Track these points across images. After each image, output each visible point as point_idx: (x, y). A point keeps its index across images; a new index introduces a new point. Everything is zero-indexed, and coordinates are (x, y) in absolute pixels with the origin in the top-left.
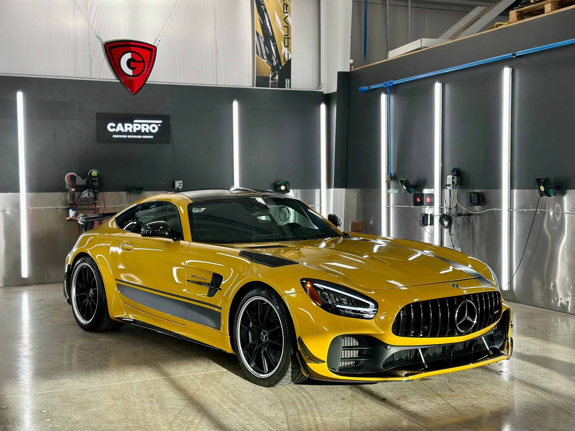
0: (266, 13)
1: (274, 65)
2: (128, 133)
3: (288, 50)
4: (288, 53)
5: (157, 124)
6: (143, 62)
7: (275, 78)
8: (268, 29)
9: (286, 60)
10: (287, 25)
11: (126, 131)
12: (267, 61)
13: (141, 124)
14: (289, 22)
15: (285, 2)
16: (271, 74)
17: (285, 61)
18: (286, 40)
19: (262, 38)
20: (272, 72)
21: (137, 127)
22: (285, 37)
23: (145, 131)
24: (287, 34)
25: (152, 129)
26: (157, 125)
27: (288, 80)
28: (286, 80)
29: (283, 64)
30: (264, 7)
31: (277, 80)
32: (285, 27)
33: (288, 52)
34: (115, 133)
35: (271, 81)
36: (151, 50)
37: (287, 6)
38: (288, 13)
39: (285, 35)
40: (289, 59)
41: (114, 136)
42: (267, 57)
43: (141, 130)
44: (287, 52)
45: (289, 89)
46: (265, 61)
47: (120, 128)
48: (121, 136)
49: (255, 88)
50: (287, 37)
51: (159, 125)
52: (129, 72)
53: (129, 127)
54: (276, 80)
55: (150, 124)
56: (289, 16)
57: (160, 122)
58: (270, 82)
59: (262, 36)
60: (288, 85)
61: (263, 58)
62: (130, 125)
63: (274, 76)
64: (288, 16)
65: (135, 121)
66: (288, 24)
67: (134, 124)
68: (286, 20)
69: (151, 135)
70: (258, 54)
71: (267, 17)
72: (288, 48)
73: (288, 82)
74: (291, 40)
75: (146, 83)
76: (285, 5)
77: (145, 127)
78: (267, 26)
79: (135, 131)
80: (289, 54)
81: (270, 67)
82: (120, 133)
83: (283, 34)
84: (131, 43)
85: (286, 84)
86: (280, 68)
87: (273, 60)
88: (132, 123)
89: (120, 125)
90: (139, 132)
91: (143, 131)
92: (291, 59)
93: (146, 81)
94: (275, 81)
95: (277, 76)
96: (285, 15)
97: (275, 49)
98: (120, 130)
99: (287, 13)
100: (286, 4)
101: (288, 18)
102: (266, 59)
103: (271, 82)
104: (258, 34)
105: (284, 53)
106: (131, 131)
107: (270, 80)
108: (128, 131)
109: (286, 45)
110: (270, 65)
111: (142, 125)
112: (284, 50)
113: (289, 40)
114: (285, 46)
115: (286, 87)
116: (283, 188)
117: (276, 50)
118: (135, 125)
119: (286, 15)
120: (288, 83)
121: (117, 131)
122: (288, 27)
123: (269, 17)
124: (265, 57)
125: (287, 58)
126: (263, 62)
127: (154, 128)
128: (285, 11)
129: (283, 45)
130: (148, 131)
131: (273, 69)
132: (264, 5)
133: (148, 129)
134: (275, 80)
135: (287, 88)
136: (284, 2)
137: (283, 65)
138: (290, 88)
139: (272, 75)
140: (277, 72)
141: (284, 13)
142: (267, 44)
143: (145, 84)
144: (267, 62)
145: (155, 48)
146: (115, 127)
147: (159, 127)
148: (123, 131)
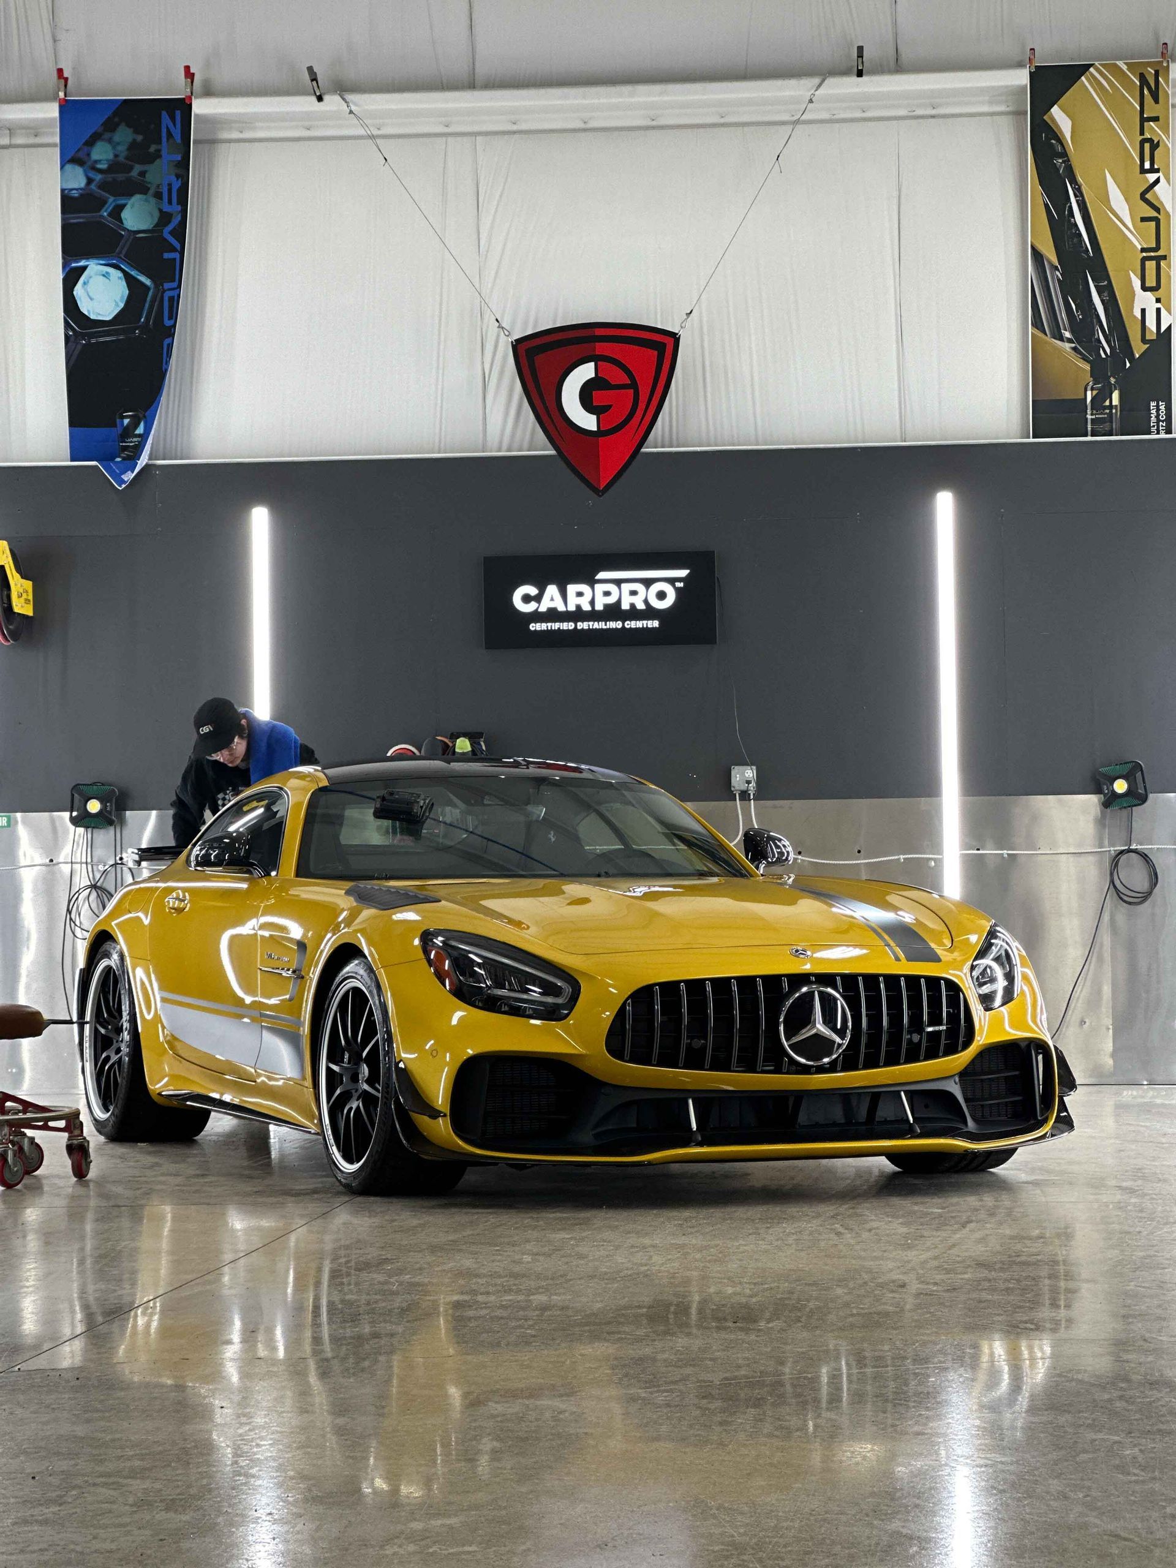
0: (1074, 181)
1: (1103, 356)
2: (578, 615)
3: (1158, 300)
4: (1158, 310)
5: (671, 581)
6: (634, 385)
7: (1107, 403)
8: (1080, 235)
9: (1148, 338)
10: (1155, 214)
11: (572, 608)
12: (1073, 345)
13: (618, 582)
14: (1162, 203)
15: (1147, 135)
16: (1089, 387)
17: (1144, 340)
18: (1151, 265)
19: (1056, 268)
20: (1096, 382)
21: (607, 594)
22: (1144, 254)
23: (633, 606)
24: (1154, 245)
25: (656, 600)
26: (674, 586)
27: (1158, 406)
28: (1153, 404)
29: (1139, 349)
30: (1064, 162)
31: (1116, 406)
32: (1143, 219)
33: (1159, 305)
34: (537, 616)
35: (1092, 415)
36: (660, 348)
37: (1155, 146)
38: (1157, 171)
39: (1143, 250)
40: (1163, 328)
41: (533, 627)
42: (1072, 332)
43: (619, 602)
44: (1151, 307)
45: (1163, 436)
46: (1067, 346)
47: (552, 599)
48: (556, 626)
49: (1031, 440)
50: (1152, 254)
51: (680, 585)
52: (588, 421)
53: (580, 594)
54: (1111, 407)
55: (648, 583)
56: (1162, 179)
57: (683, 573)
58: (1089, 417)
59: (1056, 262)
60: (1158, 421)
61: (1061, 338)
62: (584, 588)
63: (1104, 394)
64: (1157, 181)
65: (602, 575)
66: (1158, 210)
67: (597, 586)
68: (1148, 196)
69: (653, 619)
70: (1037, 323)
71: (1076, 196)
72: (1159, 294)
73: (1158, 410)
74: (1169, 266)
75: (643, 450)
76: (1147, 146)
77: (634, 593)
78: (1076, 225)
79: (599, 607)
80: (1163, 312)
81: (1087, 367)
82: (553, 615)
83: (1139, 247)
84: (596, 330)
85: (1153, 419)
86: (1128, 365)
87: (1099, 341)
88: (592, 582)
89: (552, 590)
90: (613, 611)
91: (625, 606)
92: (1169, 328)
93: (641, 444)
94: (1108, 411)
95: (1116, 396)
96: (1147, 180)
97: (1103, 301)
98: (552, 605)
99: (1152, 170)
100: (1150, 140)
101: (1156, 188)
102: (1069, 341)
103: (1094, 417)
104: (1037, 256)
105: (1143, 311)
106: (587, 607)
107: (1089, 412)
108: (578, 607)
109: (1151, 282)
110: (1085, 359)
111: (623, 585)
112: (1145, 300)
113: (1162, 263)
114: (1144, 288)
115: (1154, 429)
116: (1121, 786)
117: (1111, 305)
118: (600, 588)
119: (1152, 177)
120: (1157, 417)
121: (543, 608)
122: (1157, 220)
123: (1082, 195)
124: (1067, 334)
125: (1154, 329)
126: (1060, 350)
127: (661, 595)
128: (1147, 165)
129: (1137, 283)
130: (641, 606)
131: (1099, 372)
132: (1064, 154)
133: (644, 598)
134: (1106, 408)
135: (1158, 433)
136: (1142, 133)
137: (1137, 356)
138: (1169, 431)
139: (1095, 392)
140: (1113, 380)
141: (1143, 171)
142: (1074, 288)
143: (639, 457)
144: (1075, 349)
145: (675, 338)
146: (538, 598)
147: (677, 590)
148: (561, 608)
